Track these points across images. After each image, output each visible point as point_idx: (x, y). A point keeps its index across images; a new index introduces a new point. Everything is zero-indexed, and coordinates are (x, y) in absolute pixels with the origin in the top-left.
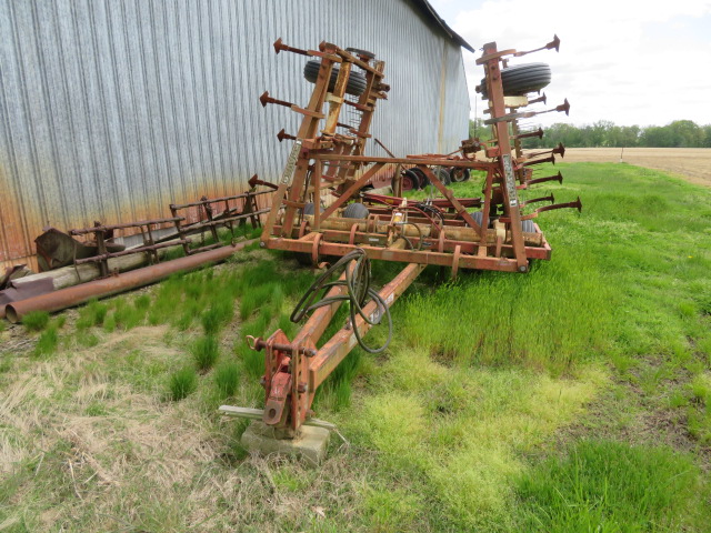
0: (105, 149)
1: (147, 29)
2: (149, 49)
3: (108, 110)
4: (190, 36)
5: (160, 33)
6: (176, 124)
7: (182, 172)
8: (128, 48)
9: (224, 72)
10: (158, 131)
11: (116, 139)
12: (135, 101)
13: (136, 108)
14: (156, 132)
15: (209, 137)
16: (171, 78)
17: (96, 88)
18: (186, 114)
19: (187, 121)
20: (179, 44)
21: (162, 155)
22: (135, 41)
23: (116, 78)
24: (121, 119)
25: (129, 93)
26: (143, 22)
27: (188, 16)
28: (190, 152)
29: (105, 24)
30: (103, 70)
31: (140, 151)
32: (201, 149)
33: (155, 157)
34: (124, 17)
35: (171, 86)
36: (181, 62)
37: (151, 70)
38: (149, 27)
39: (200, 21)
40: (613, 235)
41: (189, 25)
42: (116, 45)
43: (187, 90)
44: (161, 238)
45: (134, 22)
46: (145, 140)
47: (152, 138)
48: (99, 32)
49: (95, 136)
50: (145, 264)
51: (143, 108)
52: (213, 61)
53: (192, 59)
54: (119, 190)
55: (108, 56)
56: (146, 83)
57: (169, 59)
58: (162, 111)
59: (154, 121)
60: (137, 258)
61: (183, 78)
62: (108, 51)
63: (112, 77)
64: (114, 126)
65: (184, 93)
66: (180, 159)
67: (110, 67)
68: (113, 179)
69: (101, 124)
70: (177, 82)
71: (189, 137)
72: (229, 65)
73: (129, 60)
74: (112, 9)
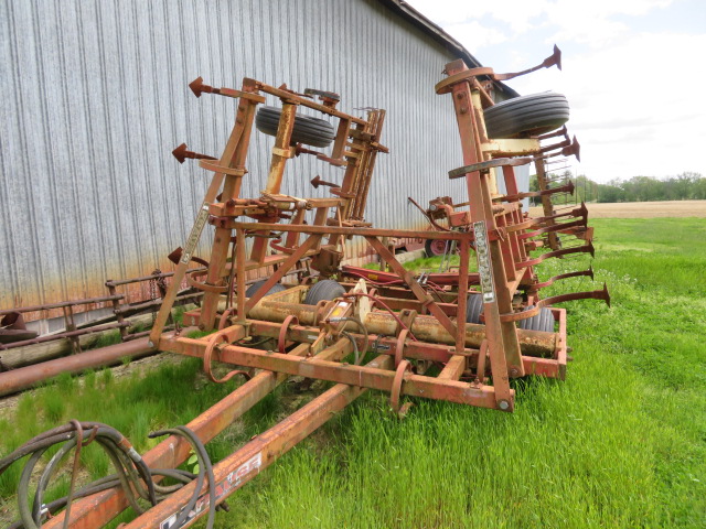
0: (25, 217)
1: (95, 83)
2: (97, 103)
3: (33, 172)
4: (156, 90)
5: (114, 86)
6: (131, 186)
7: (138, 241)
8: (66, 103)
9: (202, 128)
10: (105, 196)
11: (42, 205)
12: (73, 162)
13: (74, 169)
14: (101, 197)
15: (180, 200)
16: (127, 136)
17: (17, 147)
18: (148, 176)
19: (148, 183)
20: (140, 100)
21: (110, 221)
22: (77, 94)
23: (47, 137)
24: (52, 182)
25: (66, 154)
26: (90, 75)
27: (154, 69)
28: (151, 218)
29: (35, 77)
30: (28, 127)
31: (78, 218)
32: (167, 214)
33: (100, 224)
34: (62, 69)
35: (127, 144)
36: (142, 118)
37: (99, 126)
38: (99, 80)
39: (170, 73)
40: (686, 319)
41: (155, 78)
42: (49, 101)
43: (149, 148)
44: (99, 319)
45: (77, 75)
46: (86, 206)
47: (97, 203)
48: (25, 85)
49: (11, 202)
50: (65, 353)
51: (85, 169)
52: (187, 117)
53: (158, 115)
54: (44, 264)
55: (38, 111)
56: (91, 141)
57: (126, 115)
58: (112, 173)
59: (100, 183)
60: (55, 347)
61: (144, 136)
62: (38, 106)
63: (41, 135)
64: (41, 191)
65: (145, 152)
66: (135, 226)
67: (39, 124)
68: (35, 251)
69: (22, 189)
70: (136, 139)
71: (150, 202)
72: (209, 121)
73: (68, 117)
74: (45, 60)
